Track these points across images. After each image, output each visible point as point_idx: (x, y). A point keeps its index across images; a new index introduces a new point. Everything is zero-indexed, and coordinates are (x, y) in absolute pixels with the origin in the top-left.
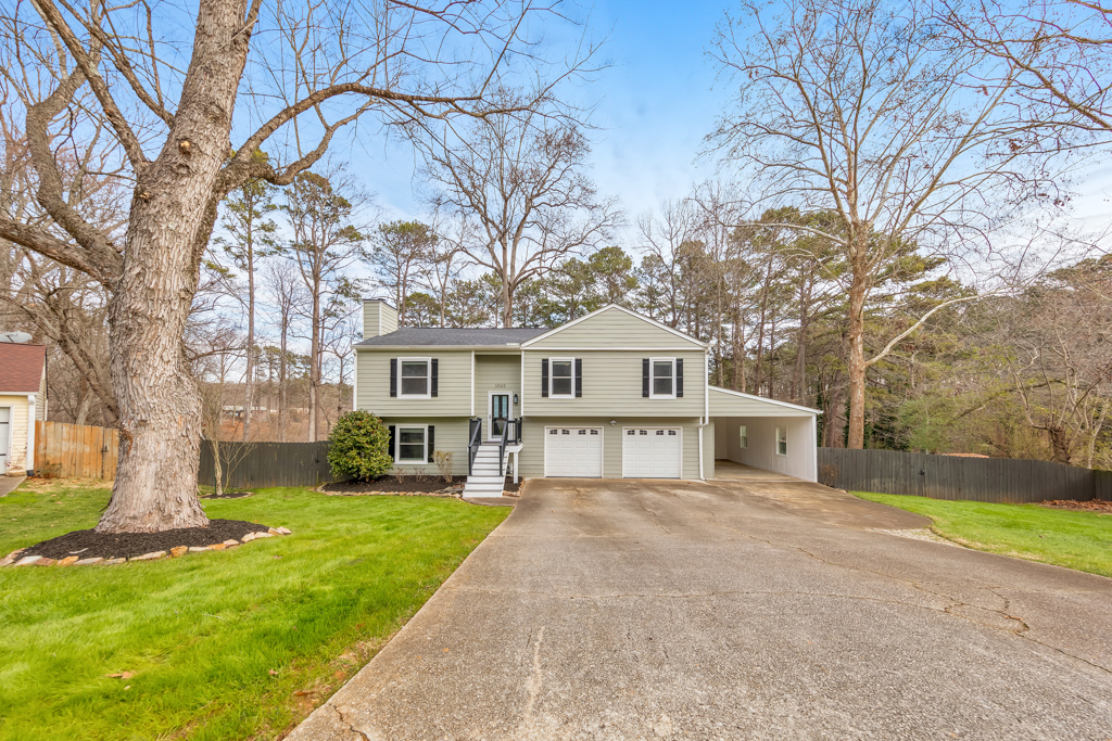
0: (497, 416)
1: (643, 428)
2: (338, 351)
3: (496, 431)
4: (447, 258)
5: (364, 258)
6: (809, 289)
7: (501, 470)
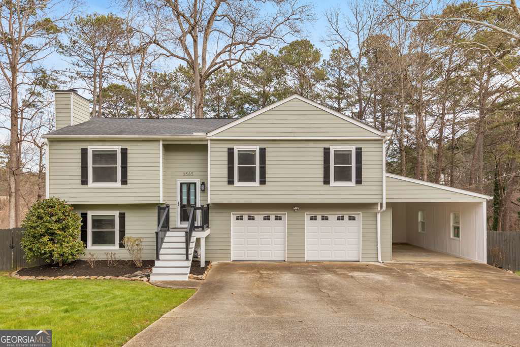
0: (185, 202)
1: (325, 213)
2: (37, 142)
3: (184, 217)
4: (141, 50)
5: (61, 50)
6: (487, 81)
7: (187, 254)
